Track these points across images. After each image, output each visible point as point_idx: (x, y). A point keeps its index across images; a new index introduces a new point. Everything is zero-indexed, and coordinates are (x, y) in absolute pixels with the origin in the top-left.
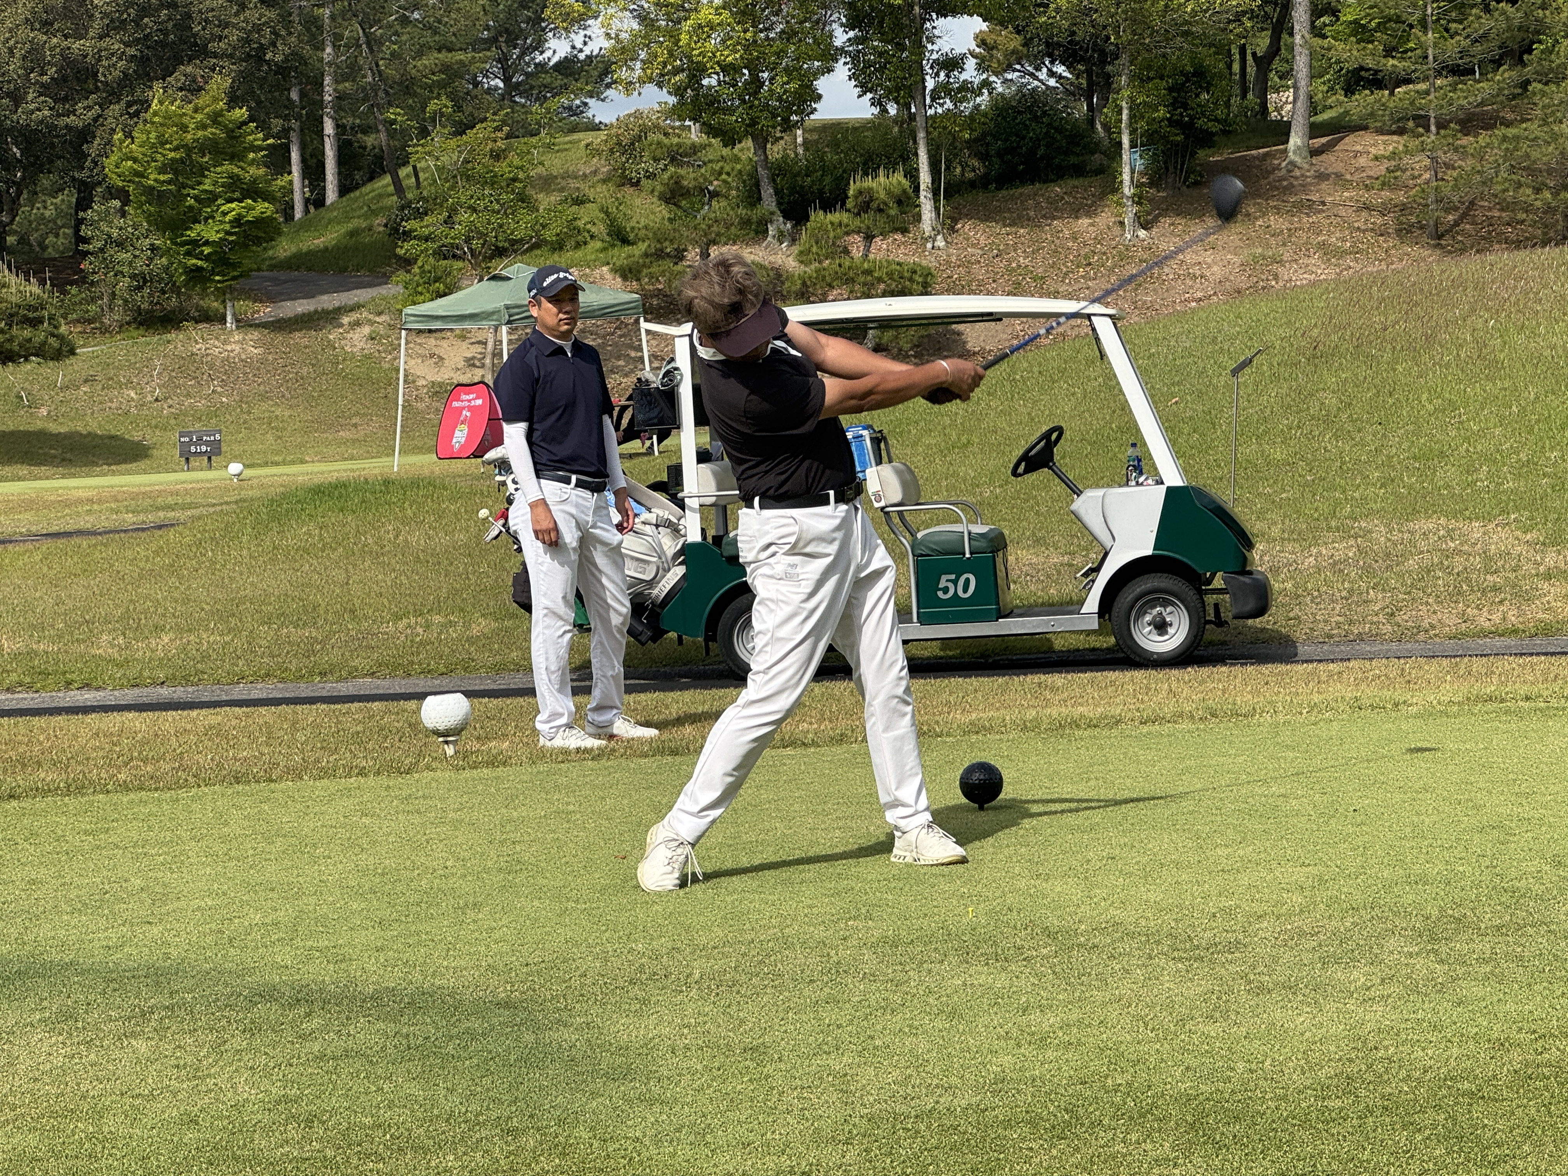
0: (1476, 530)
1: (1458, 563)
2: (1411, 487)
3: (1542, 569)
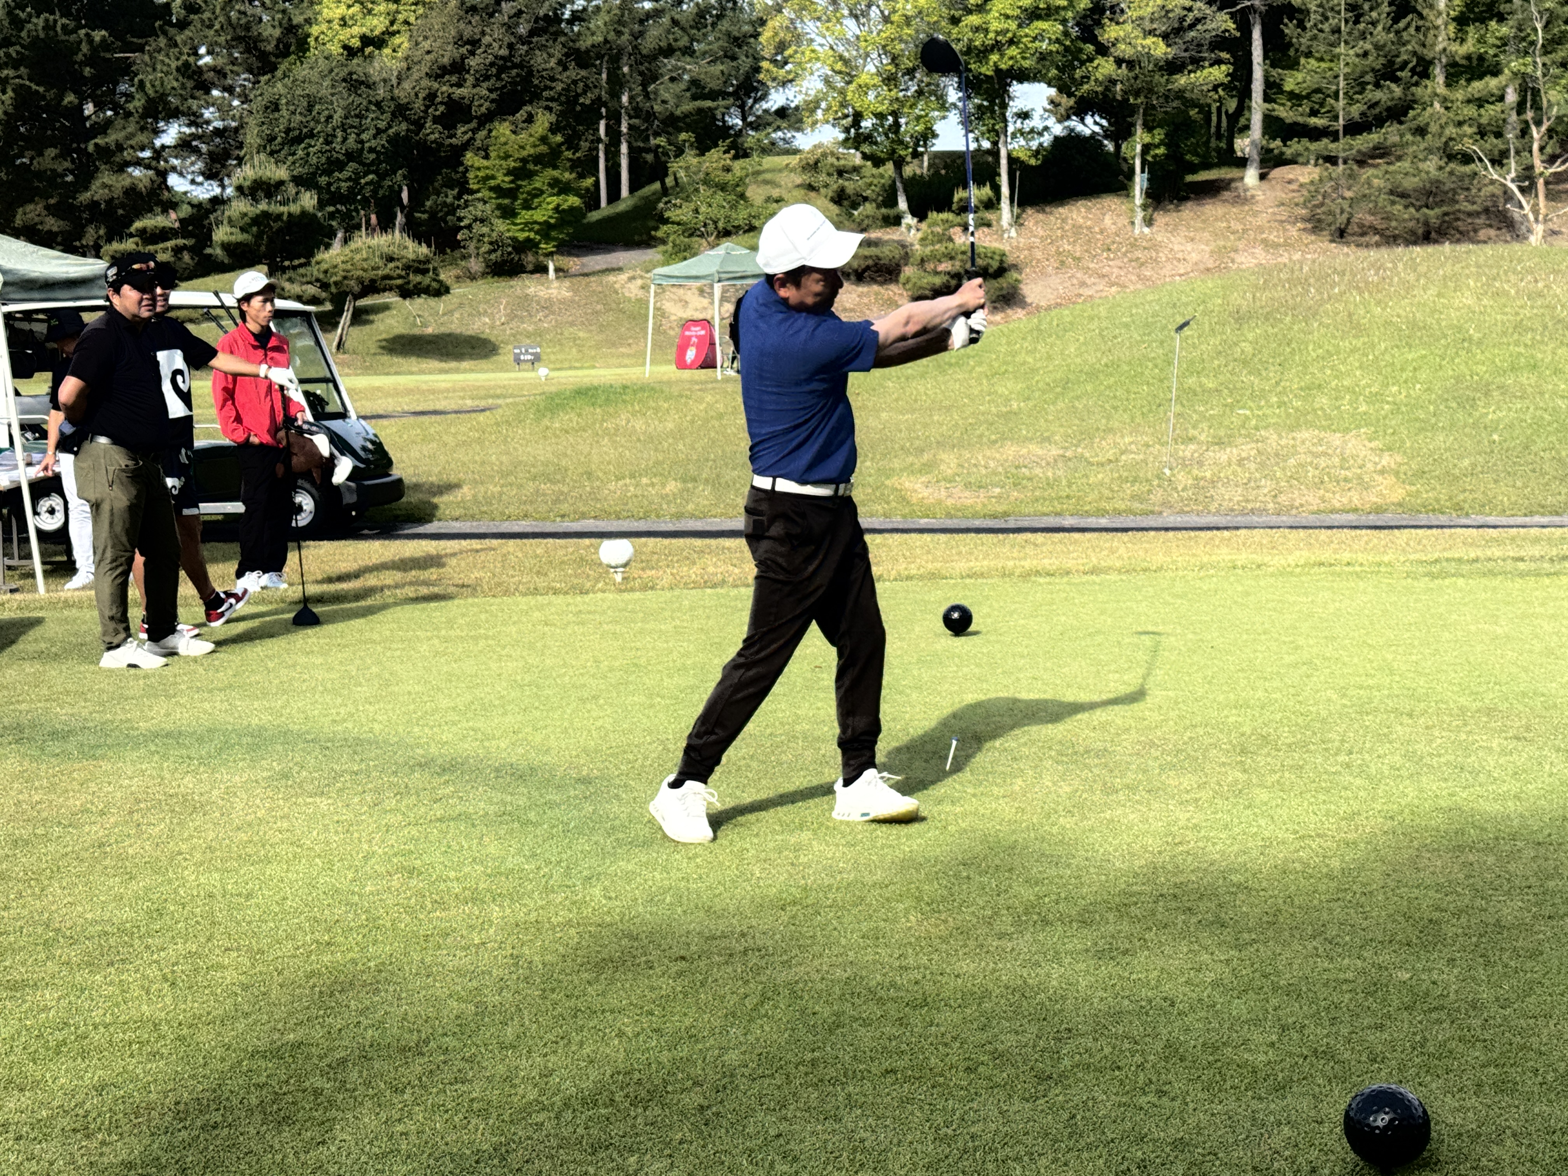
0: (1336, 439)
1: (1323, 462)
2: (1297, 410)
3: (1379, 467)
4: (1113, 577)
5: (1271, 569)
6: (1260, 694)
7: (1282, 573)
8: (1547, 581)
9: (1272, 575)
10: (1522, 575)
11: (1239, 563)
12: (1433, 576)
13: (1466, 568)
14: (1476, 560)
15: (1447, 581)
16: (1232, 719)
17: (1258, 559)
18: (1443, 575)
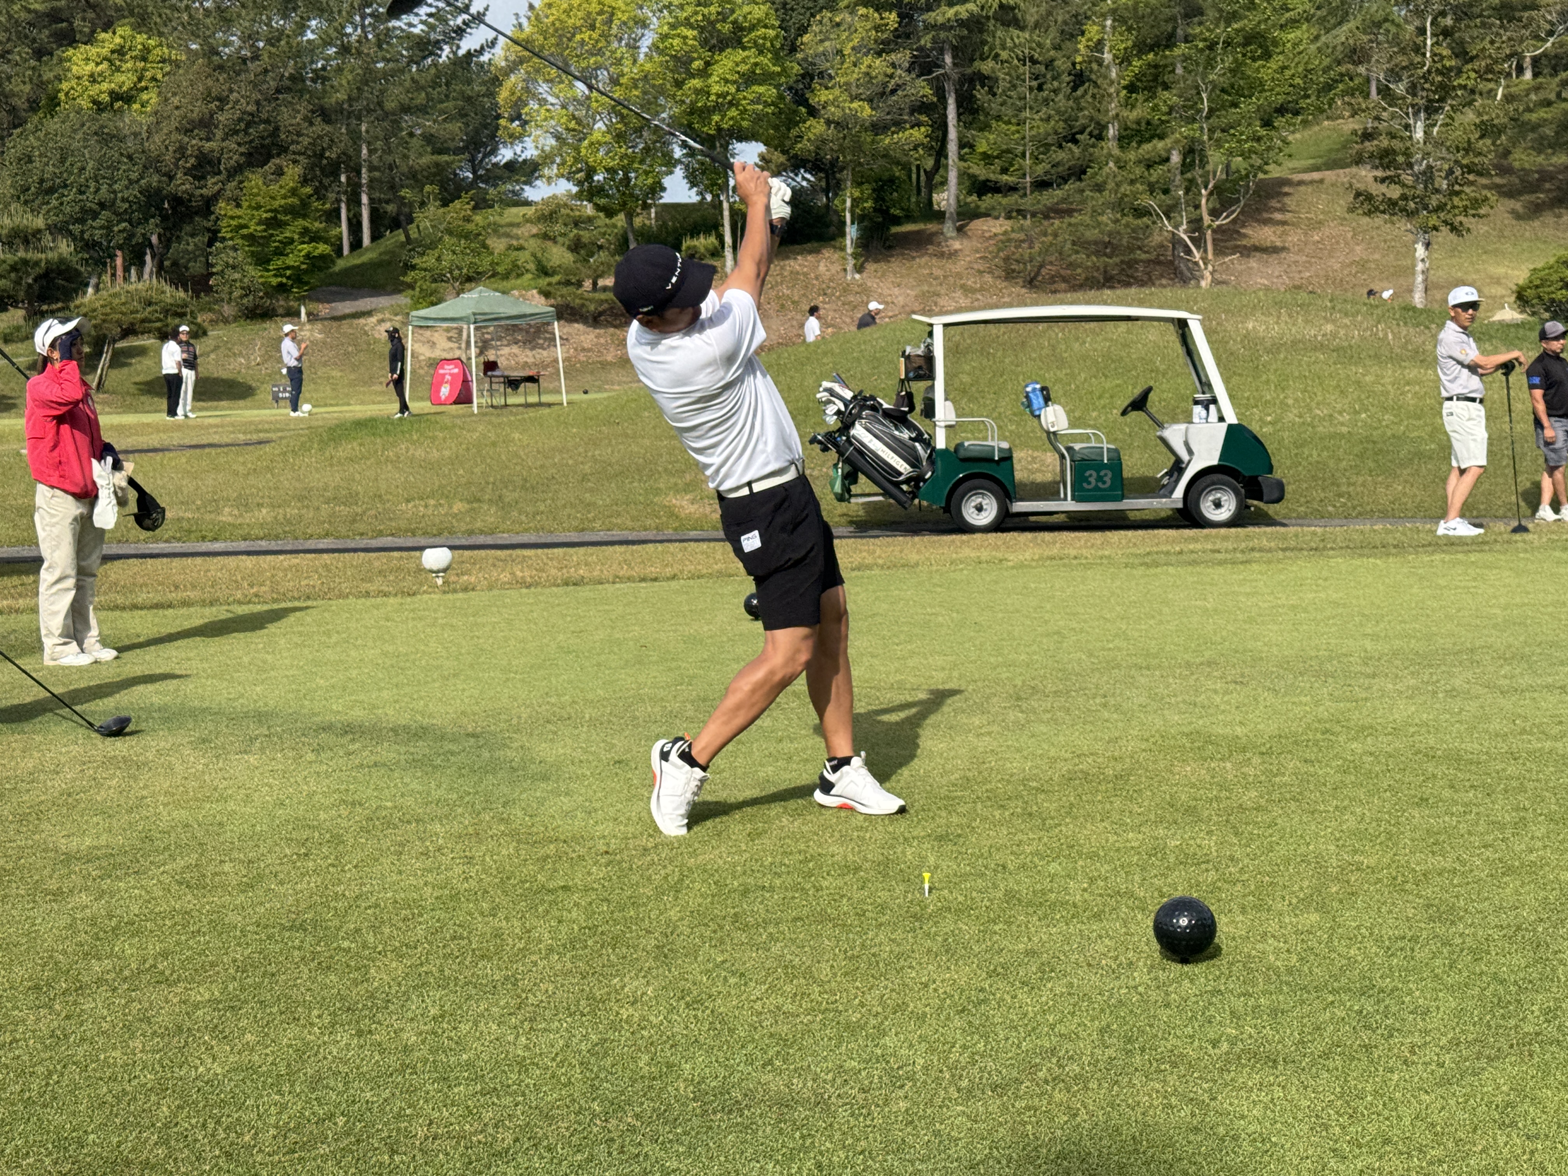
4: (876, 571)
5: (1010, 564)
6: (1023, 657)
7: (1021, 566)
8: (1242, 567)
9: (1013, 568)
10: (1221, 563)
11: (983, 558)
12: (1146, 565)
13: (1173, 559)
14: (1181, 552)
15: (1159, 570)
16: (1004, 676)
17: (999, 555)
18: (1156, 564)
